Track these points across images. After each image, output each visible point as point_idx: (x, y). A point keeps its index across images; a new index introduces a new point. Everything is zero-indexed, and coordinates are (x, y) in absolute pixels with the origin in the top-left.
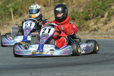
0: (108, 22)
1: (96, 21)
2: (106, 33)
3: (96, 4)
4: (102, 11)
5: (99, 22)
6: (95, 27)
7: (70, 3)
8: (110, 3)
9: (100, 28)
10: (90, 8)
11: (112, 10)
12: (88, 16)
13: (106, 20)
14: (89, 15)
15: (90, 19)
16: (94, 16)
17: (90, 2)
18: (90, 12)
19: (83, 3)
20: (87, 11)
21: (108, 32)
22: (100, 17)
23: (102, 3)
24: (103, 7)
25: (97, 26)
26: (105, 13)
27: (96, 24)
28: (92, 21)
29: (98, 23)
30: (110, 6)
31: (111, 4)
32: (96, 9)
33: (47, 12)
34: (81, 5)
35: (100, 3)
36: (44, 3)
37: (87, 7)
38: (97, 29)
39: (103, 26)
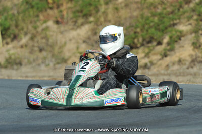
0: (168, 53)
1: (147, 50)
2: (166, 73)
3: (148, 22)
4: (159, 34)
5: (153, 52)
6: (146, 61)
7: (102, 19)
8: (173, 19)
9: (155, 64)
10: (137, 27)
11: (176, 31)
12: (134, 43)
13: (165, 50)
14: (136, 41)
15: (137, 48)
16: (145, 43)
17: (137, 17)
18: (137, 34)
19: (125, 19)
20: (132, 33)
21: (169, 72)
22: (155, 43)
23: (159, 19)
24: (161, 27)
25: (150, 60)
26: (164, 38)
27: (147, 55)
28: (140, 51)
29: (150, 54)
30: (174, 25)
31: (175, 22)
32: (147, 31)
33: (61, 33)
34: (122, 22)
35: (156, 19)
36: (56, 18)
37: (133, 26)
38: (149, 64)
39: (160, 60)
